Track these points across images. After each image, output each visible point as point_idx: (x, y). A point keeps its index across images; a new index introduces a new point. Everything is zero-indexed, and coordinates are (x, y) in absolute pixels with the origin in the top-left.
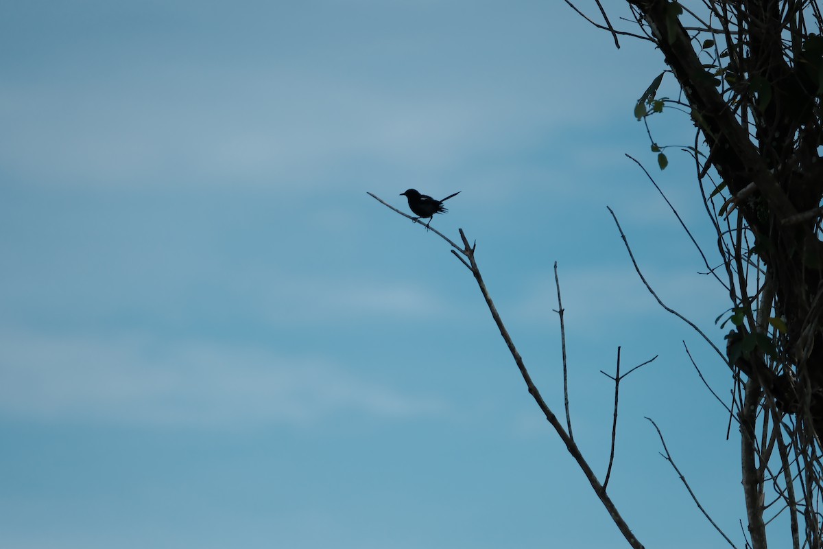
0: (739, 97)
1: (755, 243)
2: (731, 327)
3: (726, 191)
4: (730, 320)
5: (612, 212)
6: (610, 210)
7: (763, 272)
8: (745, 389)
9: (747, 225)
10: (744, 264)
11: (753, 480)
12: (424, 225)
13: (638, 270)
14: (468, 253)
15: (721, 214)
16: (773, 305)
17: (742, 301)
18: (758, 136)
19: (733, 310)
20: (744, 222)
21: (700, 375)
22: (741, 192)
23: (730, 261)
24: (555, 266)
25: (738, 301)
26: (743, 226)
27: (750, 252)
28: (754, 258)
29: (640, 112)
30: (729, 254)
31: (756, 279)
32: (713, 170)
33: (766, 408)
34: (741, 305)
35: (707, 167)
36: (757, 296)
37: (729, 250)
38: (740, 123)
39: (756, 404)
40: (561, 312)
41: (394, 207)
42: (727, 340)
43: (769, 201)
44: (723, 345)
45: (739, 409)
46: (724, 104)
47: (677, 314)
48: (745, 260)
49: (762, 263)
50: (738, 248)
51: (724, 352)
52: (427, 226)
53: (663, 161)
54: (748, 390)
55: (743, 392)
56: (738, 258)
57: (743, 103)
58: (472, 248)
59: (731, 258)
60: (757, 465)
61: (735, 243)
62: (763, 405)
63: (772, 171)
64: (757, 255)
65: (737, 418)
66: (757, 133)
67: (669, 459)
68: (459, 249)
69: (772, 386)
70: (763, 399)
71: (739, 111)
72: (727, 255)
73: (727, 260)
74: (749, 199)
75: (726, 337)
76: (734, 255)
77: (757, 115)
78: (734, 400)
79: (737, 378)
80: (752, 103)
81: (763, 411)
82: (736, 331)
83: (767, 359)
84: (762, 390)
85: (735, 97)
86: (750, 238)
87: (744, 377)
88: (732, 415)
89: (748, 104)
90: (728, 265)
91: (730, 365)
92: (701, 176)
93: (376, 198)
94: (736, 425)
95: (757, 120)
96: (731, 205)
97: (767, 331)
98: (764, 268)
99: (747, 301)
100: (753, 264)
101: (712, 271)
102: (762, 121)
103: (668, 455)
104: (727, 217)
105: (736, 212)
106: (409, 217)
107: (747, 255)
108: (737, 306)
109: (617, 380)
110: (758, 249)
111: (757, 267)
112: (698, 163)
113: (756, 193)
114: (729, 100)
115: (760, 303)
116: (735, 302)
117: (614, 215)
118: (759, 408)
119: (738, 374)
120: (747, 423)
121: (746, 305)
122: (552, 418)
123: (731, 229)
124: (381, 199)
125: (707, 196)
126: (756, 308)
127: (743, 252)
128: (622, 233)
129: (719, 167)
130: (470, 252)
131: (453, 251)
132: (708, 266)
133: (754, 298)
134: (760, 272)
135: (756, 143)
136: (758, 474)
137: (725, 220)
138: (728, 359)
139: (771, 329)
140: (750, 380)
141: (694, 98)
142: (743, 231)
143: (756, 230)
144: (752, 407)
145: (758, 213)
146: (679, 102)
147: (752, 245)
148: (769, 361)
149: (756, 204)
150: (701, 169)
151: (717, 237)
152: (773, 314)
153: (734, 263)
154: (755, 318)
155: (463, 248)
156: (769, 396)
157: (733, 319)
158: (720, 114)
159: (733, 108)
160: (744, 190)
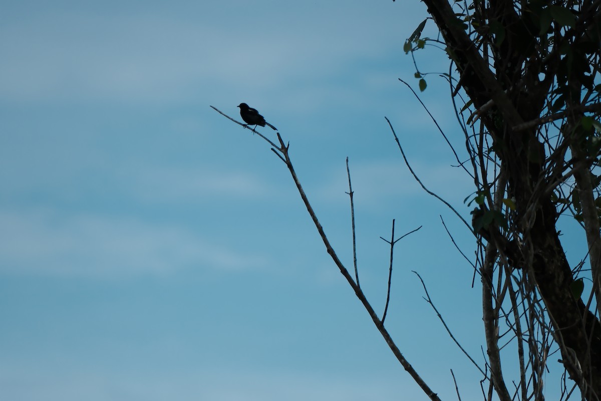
0: (482, 37)
1: (493, 144)
2: (475, 205)
3: (472, 107)
4: (475, 201)
5: (388, 121)
6: (387, 119)
7: (499, 165)
8: (485, 250)
9: (487, 131)
10: (485, 159)
11: (491, 317)
12: (251, 129)
13: (407, 164)
14: (283, 150)
15: (468, 123)
16: (506, 189)
17: (483, 187)
18: (495, 66)
19: (477, 193)
20: (485, 128)
21: (453, 240)
22: (483, 106)
23: (475, 157)
24: (347, 160)
25: (481, 187)
26: (484, 132)
27: (490, 150)
28: (492, 154)
29: (407, 48)
30: (474, 152)
31: (493, 170)
32: (462, 91)
33: (500, 264)
34: (483, 189)
35: (458, 88)
36: (494, 183)
37: (474, 149)
38: (483, 56)
39: (493, 261)
40: (351, 194)
41: (230, 117)
42: (472, 215)
43: (503, 113)
44: (469, 219)
45: (481, 266)
46: (471, 43)
47: (436, 196)
48: (486, 156)
49: (498, 159)
50: (480, 148)
51: (470, 223)
52: (254, 130)
53: (423, 85)
54: (487, 252)
55: (484, 253)
56: (481, 155)
57: (484, 42)
58: (286, 147)
59: (476, 155)
60: (494, 306)
61: (478, 144)
62: (498, 262)
63: (506, 91)
64: (494, 152)
65: (480, 272)
66: (495, 64)
67: (430, 302)
68: (277, 147)
69: (505, 249)
70: (499, 258)
71: (482, 48)
72: (473, 152)
73: (473, 157)
74: (489, 112)
75: (472, 213)
76: (478, 153)
77: (495, 50)
78: (478, 259)
79: (480, 243)
80: (491, 42)
81: (498, 267)
82: (479, 208)
83: (501, 230)
84: (498, 251)
85: (479, 37)
86: (489, 140)
87: (485, 242)
88: (476, 269)
89: (488, 42)
90: (473, 160)
91: (475, 233)
92: (454, 95)
93: (216, 110)
94: (479, 277)
95: (495, 54)
96: (476, 116)
97: (502, 208)
98: (499, 162)
99: (487, 186)
100: (492, 160)
101: (462, 164)
102: (499, 55)
103: (429, 299)
104: (473, 125)
105: (479, 121)
106: (240, 124)
107: (487, 153)
108: (479, 190)
109: (392, 244)
110: (495, 148)
111: (495, 162)
112: (451, 86)
113: (494, 107)
114: (475, 40)
115: (496, 188)
116: (478, 187)
117: (390, 123)
118: (496, 264)
119: (480, 240)
120: (487, 275)
121: (486, 189)
122: (344, 272)
123: (476, 134)
124: (221, 111)
125: (459, 111)
126: (494, 192)
127: (484, 150)
128: (396, 136)
129: (467, 88)
130: (285, 150)
131: (272, 149)
132: (459, 161)
133: (492, 184)
134: (497, 165)
135: (494, 71)
136: (495, 313)
137: (471, 127)
138: (473, 229)
139: (504, 207)
140: (489, 244)
141: (449, 38)
142: (484, 135)
143: (494, 135)
144: (491, 264)
145: (495, 122)
146: (438, 41)
147: (491, 145)
148: (503, 230)
149: (494, 115)
150: (454, 90)
151: (465, 140)
152: (506, 196)
153: (477, 158)
154: (493, 199)
155: (280, 146)
156: (502, 255)
157: (477, 200)
158: (468, 49)
159: (477, 45)
160: (485, 105)
